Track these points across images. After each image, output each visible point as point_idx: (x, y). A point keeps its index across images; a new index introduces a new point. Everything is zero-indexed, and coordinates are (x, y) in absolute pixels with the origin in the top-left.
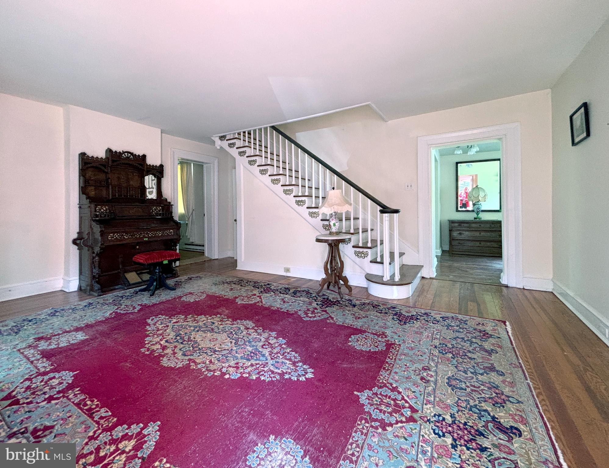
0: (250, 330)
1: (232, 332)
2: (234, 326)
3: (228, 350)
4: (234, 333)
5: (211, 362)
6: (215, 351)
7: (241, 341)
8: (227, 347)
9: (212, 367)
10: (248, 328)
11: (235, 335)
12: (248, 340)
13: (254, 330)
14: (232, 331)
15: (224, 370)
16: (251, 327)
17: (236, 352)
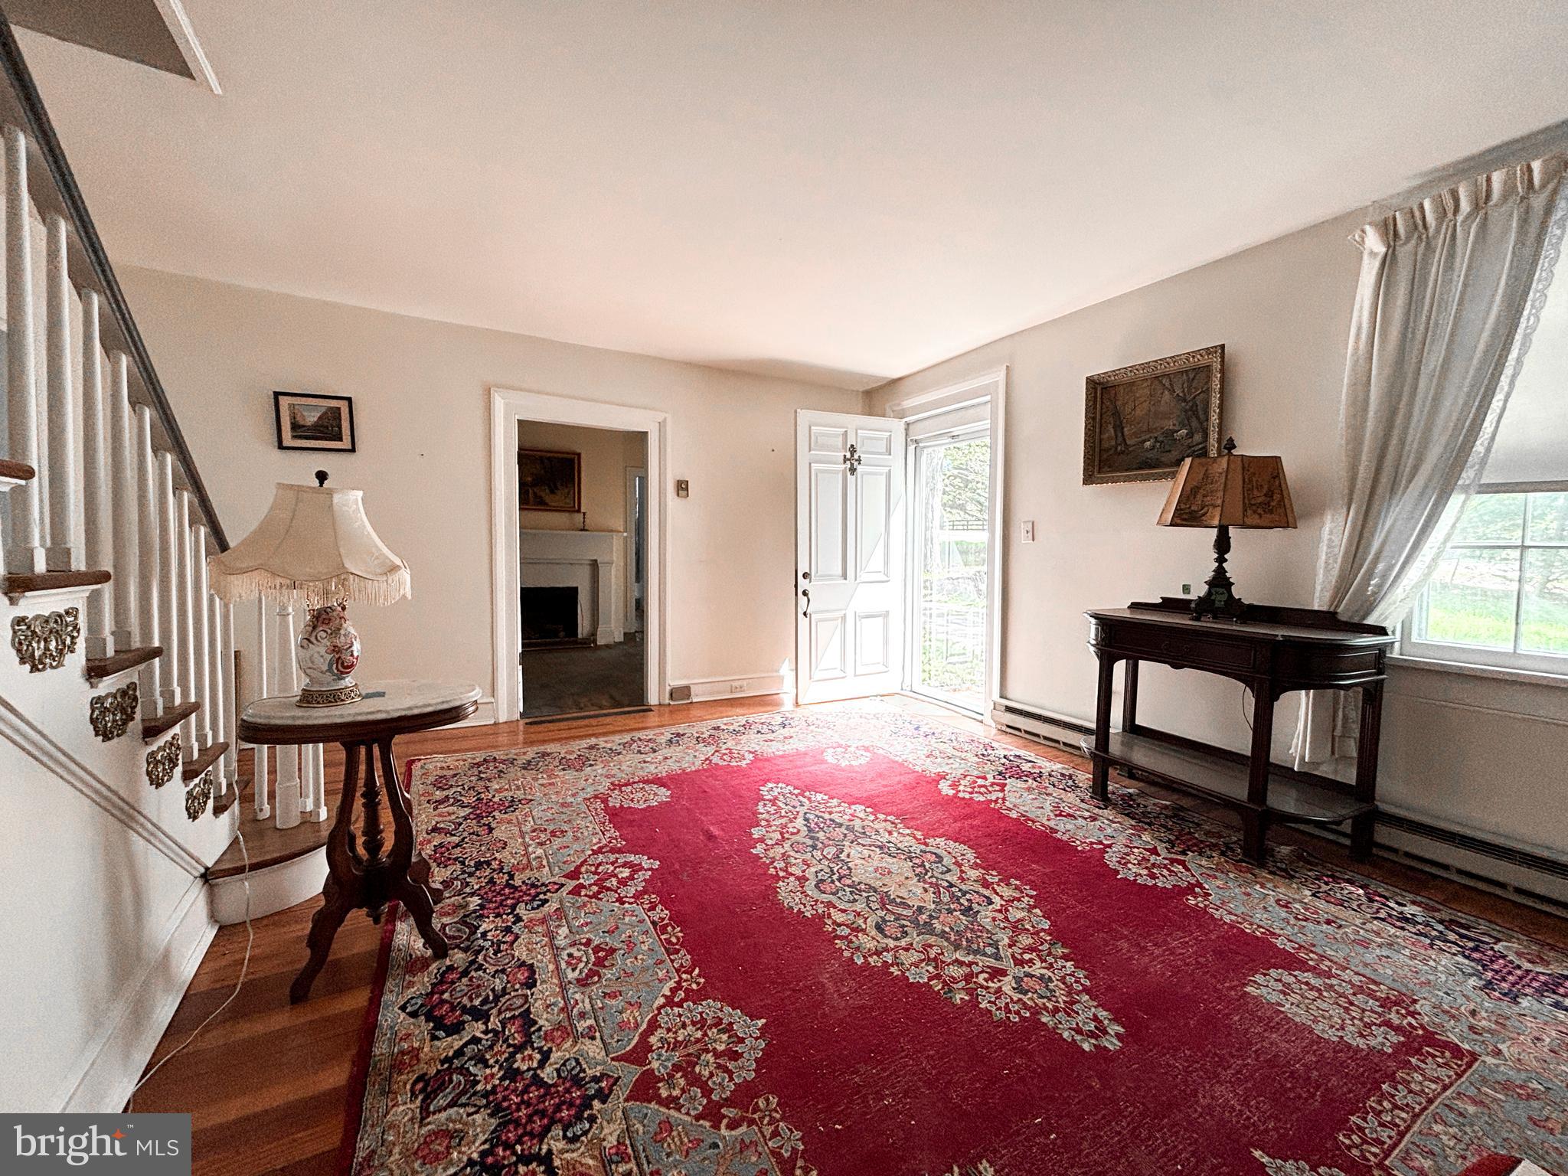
0: (799, 873)
1: (839, 880)
2: (825, 898)
3: (859, 844)
4: (835, 877)
5: (890, 833)
6: (881, 848)
7: (829, 853)
8: (859, 848)
9: (889, 827)
10: (798, 878)
11: (835, 870)
12: (814, 853)
13: (790, 870)
14: (837, 883)
15: (872, 818)
16: (792, 879)
17: (845, 835)
